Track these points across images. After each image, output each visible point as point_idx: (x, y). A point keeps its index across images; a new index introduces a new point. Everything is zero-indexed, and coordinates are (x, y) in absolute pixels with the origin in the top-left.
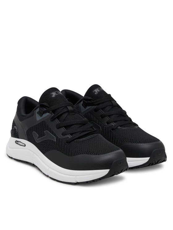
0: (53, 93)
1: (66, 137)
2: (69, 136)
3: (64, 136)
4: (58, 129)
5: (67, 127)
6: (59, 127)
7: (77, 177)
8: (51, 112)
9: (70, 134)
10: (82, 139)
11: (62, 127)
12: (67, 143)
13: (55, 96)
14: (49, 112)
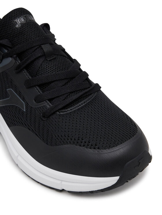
0: (16, 20)
1: (42, 105)
2: (48, 105)
3: (39, 104)
4: (28, 88)
5: (43, 86)
6: (29, 85)
7: (63, 183)
8: (15, 56)
9: (49, 100)
10: (69, 109)
11: (35, 86)
12: (44, 117)
13: (20, 25)
14: (11, 57)
